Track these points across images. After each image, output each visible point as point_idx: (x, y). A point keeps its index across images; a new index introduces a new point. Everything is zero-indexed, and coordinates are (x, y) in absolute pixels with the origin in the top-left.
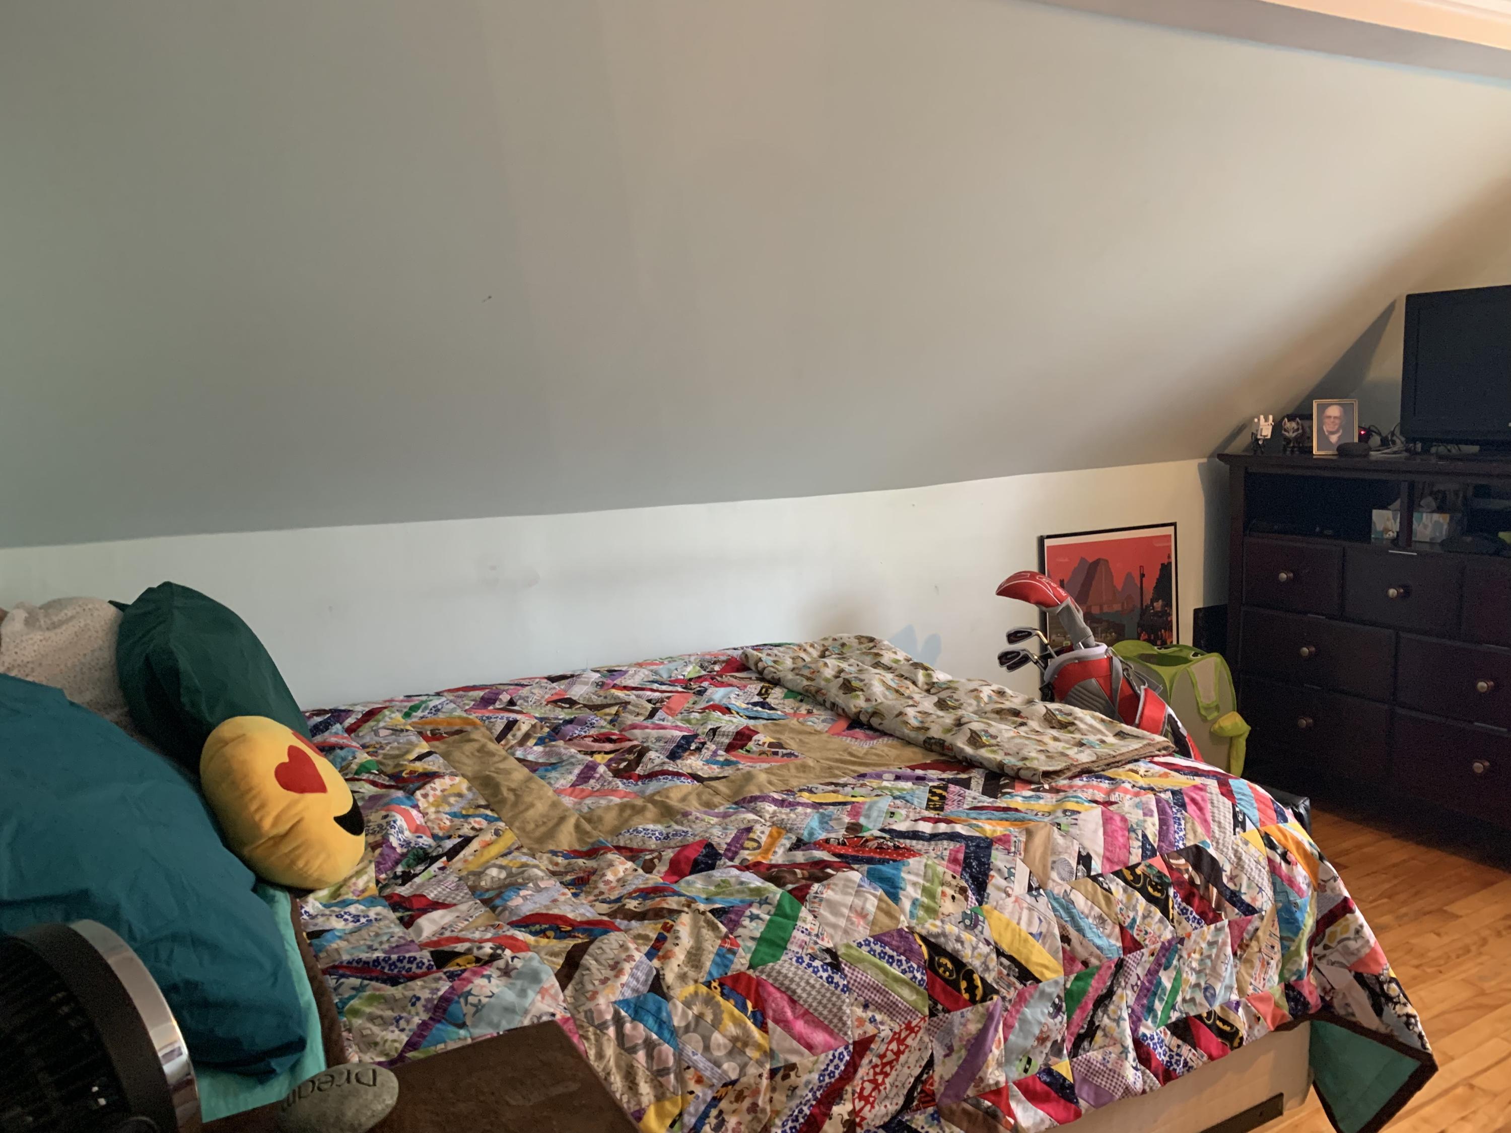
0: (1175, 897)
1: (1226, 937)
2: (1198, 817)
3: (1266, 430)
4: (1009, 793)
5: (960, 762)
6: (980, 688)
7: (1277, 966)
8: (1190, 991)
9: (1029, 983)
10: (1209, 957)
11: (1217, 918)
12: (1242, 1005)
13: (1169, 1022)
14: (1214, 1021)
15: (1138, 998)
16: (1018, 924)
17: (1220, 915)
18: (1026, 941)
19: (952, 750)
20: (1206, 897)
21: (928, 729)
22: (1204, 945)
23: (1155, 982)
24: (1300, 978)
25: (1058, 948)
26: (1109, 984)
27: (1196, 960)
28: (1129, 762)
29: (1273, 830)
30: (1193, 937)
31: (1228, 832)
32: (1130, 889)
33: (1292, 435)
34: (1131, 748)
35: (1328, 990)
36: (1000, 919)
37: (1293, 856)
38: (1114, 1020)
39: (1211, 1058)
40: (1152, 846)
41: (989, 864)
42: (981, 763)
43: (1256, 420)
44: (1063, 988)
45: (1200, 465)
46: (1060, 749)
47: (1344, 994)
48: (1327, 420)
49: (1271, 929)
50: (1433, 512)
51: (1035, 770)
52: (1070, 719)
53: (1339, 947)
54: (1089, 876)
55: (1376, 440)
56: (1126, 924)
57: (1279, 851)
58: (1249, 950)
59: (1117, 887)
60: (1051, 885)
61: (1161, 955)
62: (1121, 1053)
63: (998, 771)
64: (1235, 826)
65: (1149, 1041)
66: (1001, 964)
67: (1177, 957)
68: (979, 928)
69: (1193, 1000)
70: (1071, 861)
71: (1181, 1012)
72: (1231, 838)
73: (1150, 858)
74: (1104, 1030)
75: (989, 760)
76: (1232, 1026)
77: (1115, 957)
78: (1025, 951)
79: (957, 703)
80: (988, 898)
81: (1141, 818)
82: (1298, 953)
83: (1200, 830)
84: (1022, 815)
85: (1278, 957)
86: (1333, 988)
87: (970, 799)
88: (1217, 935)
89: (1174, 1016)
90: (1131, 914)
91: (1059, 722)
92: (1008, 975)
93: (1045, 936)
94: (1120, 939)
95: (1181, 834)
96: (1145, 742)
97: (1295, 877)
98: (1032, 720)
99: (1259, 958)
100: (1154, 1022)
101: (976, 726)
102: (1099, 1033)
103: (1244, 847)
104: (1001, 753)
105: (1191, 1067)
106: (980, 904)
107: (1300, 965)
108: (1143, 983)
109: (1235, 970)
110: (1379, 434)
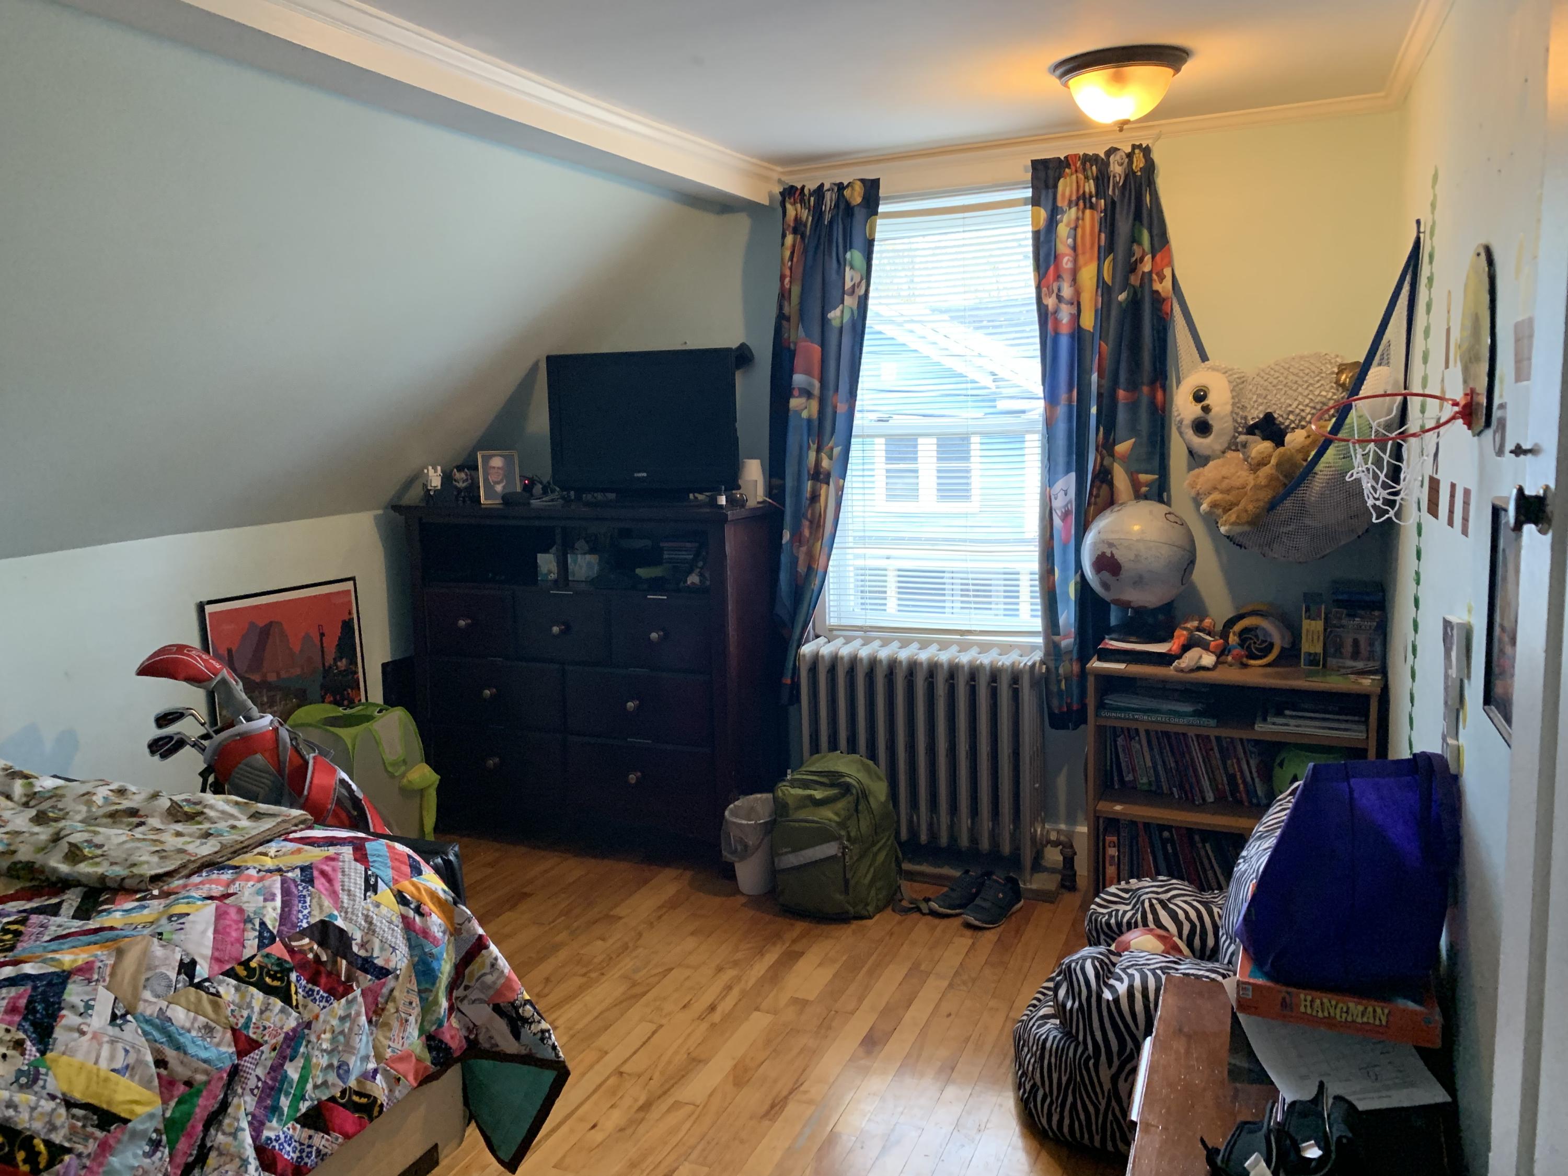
0: (298, 981)
1: (360, 1006)
2: (326, 890)
3: (435, 481)
4: (105, 910)
5: (54, 884)
6: (93, 791)
7: (416, 1021)
8: (321, 1075)
9: (113, 1127)
10: (342, 1032)
11: (348, 990)
12: (380, 1071)
13: (298, 1115)
14: (350, 1096)
15: (260, 1100)
16: (96, 1063)
17: (351, 986)
18: (106, 1080)
19: (42, 872)
20: (334, 972)
21: (14, 852)
22: (335, 1022)
23: (279, 1077)
24: (440, 1025)
25: (152, 1075)
26: (222, 1096)
27: (326, 1040)
28: (261, 844)
29: (406, 886)
30: (322, 1018)
31: (358, 899)
32: (243, 986)
33: (461, 485)
34: (262, 829)
35: (472, 1028)
36: (70, 1065)
37: (429, 906)
38: (230, 1134)
39: (347, 1136)
40: (271, 933)
41: (59, 1003)
42: (79, 881)
43: (426, 471)
44: (161, 1119)
45: (376, 518)
46: (180, 846)
47: (487, 1028)
48: (492, 471)
49: (408, 985)
50: (585, 554)
51: (141, 876)
52: (199, 808)
53: (478, 985)
54: (192, 984)
55: (538, 489)
56: (240, 1025)
57: (412, 906)
58: (386, 1013)
59: (228, 989)
60: (141, 1007)
61: (284, 1047)
62: (241, 1167)
63: (98, 885)
64: (366, 891)
65: (274, 1143)
66: (74, 1116)
67: (304, 1043)
68: (41, 1083)
69: (325, 1083)
70: (169, 973)
71: (312, 1100)
72: (361, 904)
73: (267, 946)
74: (218, 1149)
75: (88, 875)
76: (368, 1096)
77: (227, 1065)
78: (106, 1093)
79: (61, 813)
80: (54, 1044)
81: (261, 904)
82: (436, 1002)
83: (327, 903)
84: (116, 932)
85: (416, 1010)
86: (475, 1025)
87: (53, 928)
88: (350, 1008)
89: (304, 1107)
90: (245, 1013)
91: (186, 813)
92: (84, 1126)
93: (133, 1068)
94: (233, 1044)
95: (306, 912)
96: (279, 819)
97: (428, 928)
98: (153, 817)
99: (397, 1018)
100: (280, 1120)
101: (76, 838)
102: (213, 1154)
103: (376, 910)
104: (106, 864)
105: (326, 1154)
106: (43, 1053)
107: (439, 1013)
108: (265, 1083)
109: (371, 1038)
110: (541, 483)
